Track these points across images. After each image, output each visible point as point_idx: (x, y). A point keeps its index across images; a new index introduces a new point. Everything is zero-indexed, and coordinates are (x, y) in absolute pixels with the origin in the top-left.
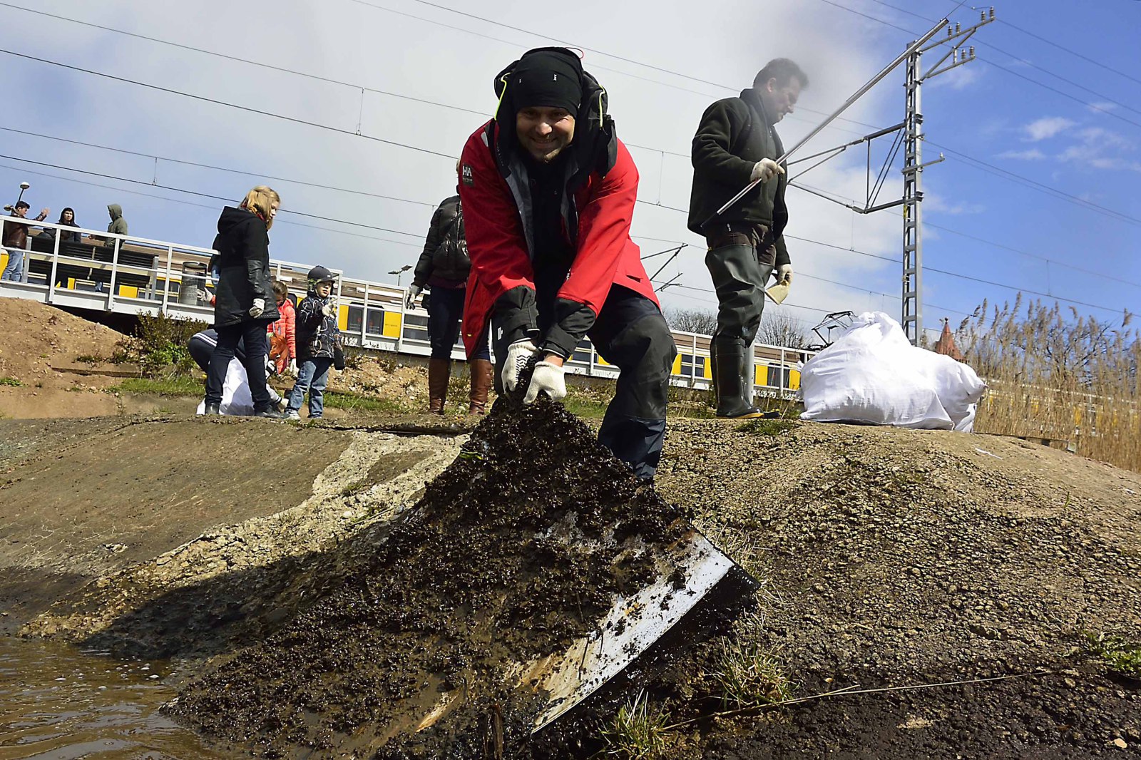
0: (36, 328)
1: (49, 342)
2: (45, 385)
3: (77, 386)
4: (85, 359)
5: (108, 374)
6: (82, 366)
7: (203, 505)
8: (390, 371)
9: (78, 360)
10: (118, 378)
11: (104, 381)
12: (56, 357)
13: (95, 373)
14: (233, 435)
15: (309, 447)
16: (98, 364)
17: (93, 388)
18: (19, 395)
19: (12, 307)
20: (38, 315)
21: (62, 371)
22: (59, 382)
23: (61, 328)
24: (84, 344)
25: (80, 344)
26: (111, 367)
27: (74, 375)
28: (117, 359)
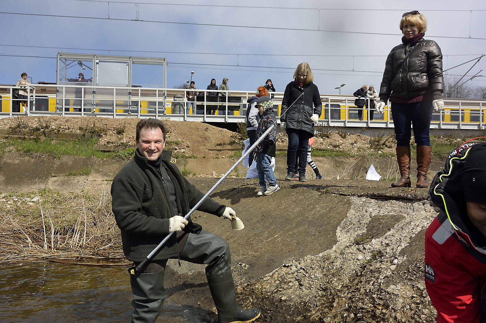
0: (201, 133)
1: (206, 138)
2: (206, 157)
3: (218, 156)
4: (220, 145)
5: (228, 150)
6: (219, 148)
7: (281, 242)
8: (344, 137)
9: (217, 145)
10: (232, 151)
11: (227, 153)
12: (209, 145)
13: (224, 150)
14: (289, 196)
15: (328, 206)
16: (224, 146)
17: (224, 157)
18: (197, 162)
19: (192, 125)
20: (201, 128)
21: (212, 150)
22: (211, 155)
23: (210, 132)
24: (219, 138)
25: (217, 138)
26: (229, 147)
27: (216, 151)
28: (232, 143)
